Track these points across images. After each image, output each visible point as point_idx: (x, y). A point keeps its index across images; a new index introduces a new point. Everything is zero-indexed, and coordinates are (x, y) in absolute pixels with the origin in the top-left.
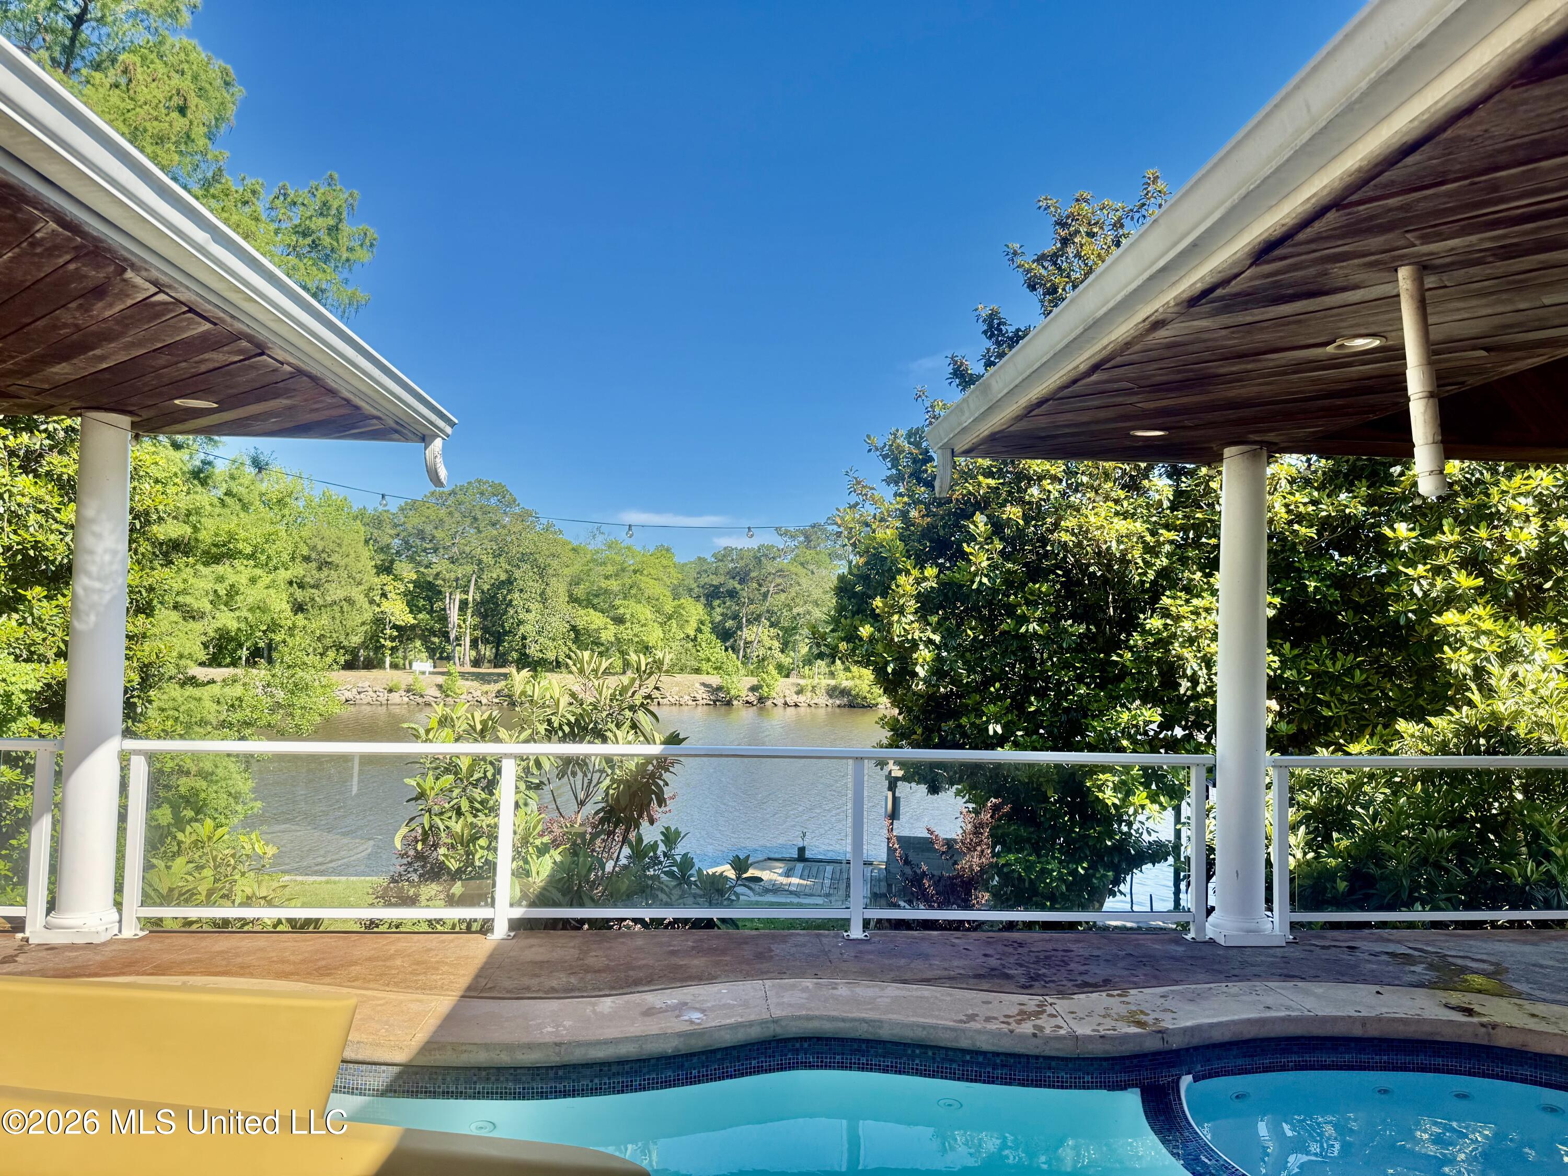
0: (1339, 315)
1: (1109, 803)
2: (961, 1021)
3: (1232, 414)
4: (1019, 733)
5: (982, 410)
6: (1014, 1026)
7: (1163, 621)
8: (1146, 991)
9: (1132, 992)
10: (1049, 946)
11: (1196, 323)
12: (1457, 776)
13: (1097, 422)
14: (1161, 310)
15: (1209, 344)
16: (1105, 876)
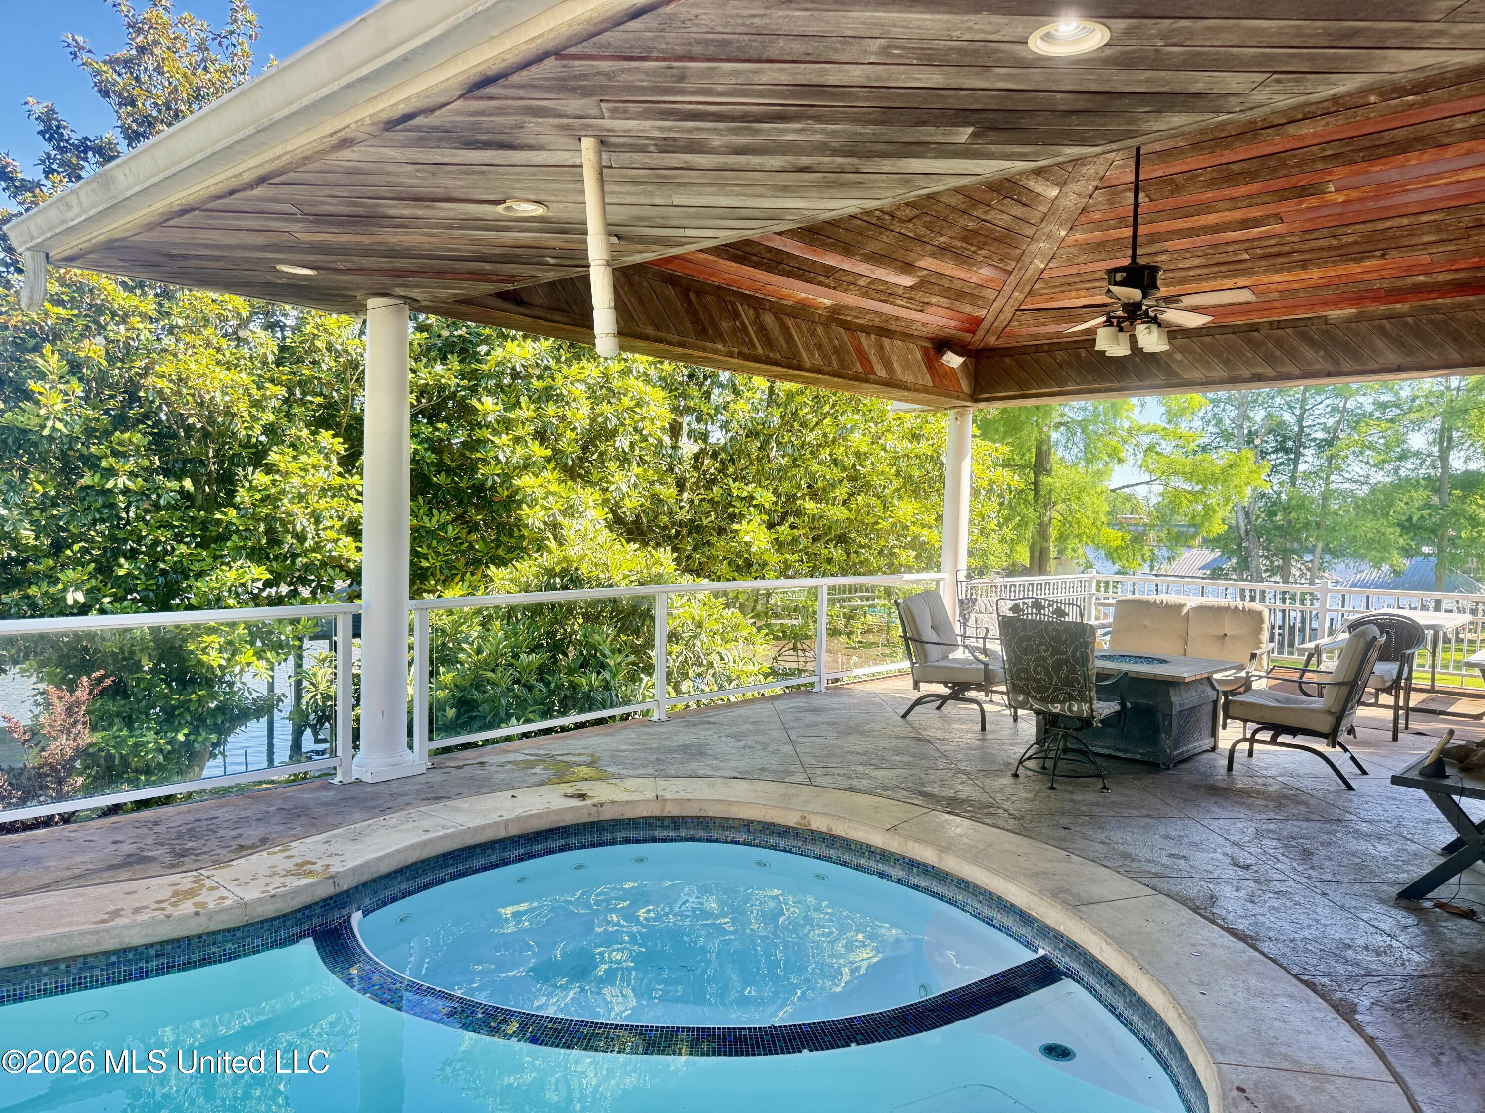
0: (519, 174)
1: (215, 665)
2: (103, 921)
3: (385, 263)
4: (107, 600)
5: (100, 208)
6: (170, 910)
7: (270, 477)
8: (307, 840)
9: (293, 844)
10: (190, 818)
11: (384, 150)
12: (536, 610)
13: (245, 247)
14: (353, 126)
15: (390, 178)
16: (207, 739)
